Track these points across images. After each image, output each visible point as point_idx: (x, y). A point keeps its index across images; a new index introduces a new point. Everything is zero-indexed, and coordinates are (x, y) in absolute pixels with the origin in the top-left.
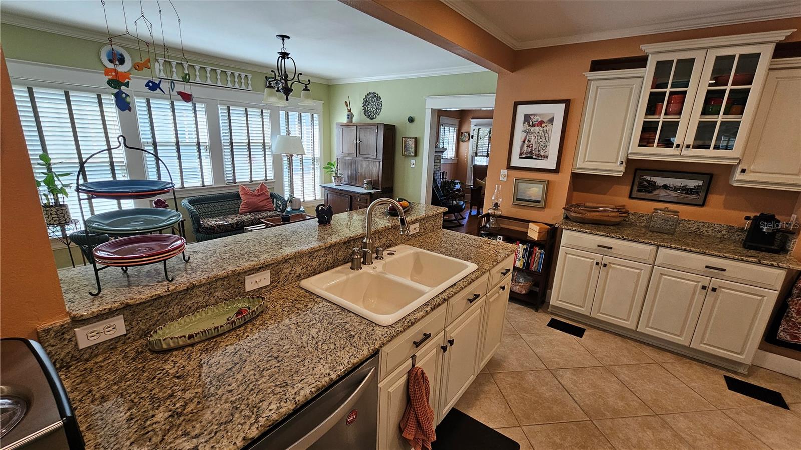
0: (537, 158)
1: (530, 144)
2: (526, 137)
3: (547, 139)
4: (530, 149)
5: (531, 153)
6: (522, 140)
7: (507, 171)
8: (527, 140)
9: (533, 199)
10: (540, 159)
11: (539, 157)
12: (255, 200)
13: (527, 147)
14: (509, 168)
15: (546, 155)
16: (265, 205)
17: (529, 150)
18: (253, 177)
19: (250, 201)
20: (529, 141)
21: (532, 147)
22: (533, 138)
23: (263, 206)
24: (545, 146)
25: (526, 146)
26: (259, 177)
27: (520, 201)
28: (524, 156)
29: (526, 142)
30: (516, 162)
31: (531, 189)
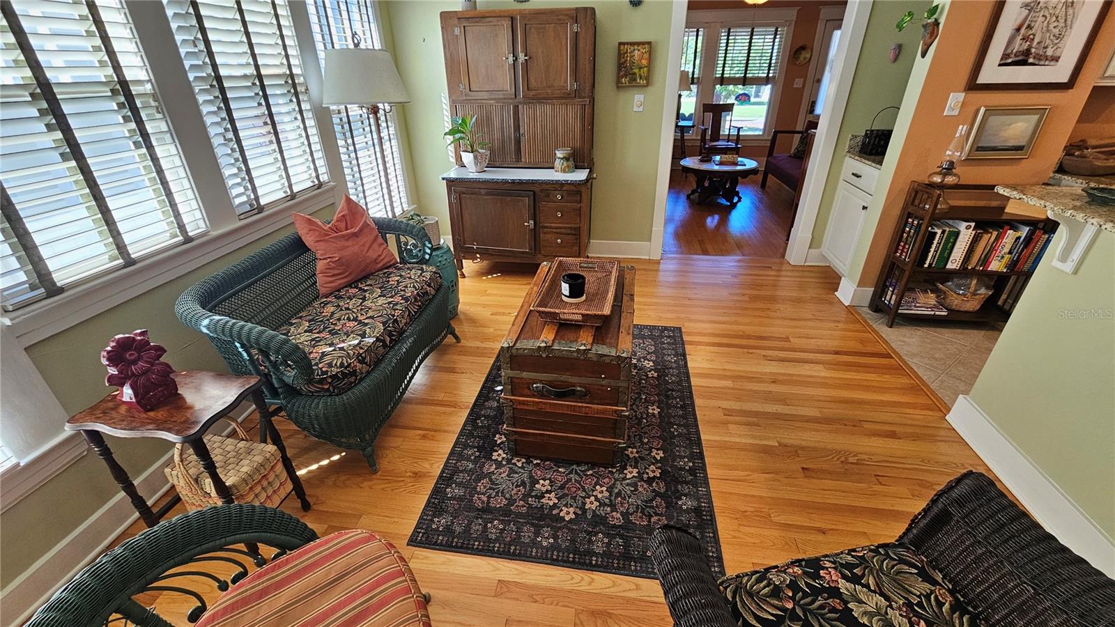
0: (1037, 63)
1: (1030, 32)
2: (1028, 15)
3: (1069, 22)
4: (1028, 43)
5: (1027, 53)
6: (1016, 26)
7: (964, 94)
8: (1026, 25)
9: (1011, 143)
10: (1042, 63)
11: (1040, 60)
12: (356, 249)
13: (1023, 39)
14: (973, 86)
15: (1057, 54)
16: (379, 256)
17: (1025, 46)
18: (293, 180)
19: (346, 253)
20: (1029, 27)
21: (1033, 40)
22: (1041, 19)
23: (376, 259)
24: (1059, 37)
25: (1020, 37)
26: (302, 180)
27: (983, 152)
28: (1010, 61)
29: (1023, 31)
30: (991, 72)
31: (1013, 126)
